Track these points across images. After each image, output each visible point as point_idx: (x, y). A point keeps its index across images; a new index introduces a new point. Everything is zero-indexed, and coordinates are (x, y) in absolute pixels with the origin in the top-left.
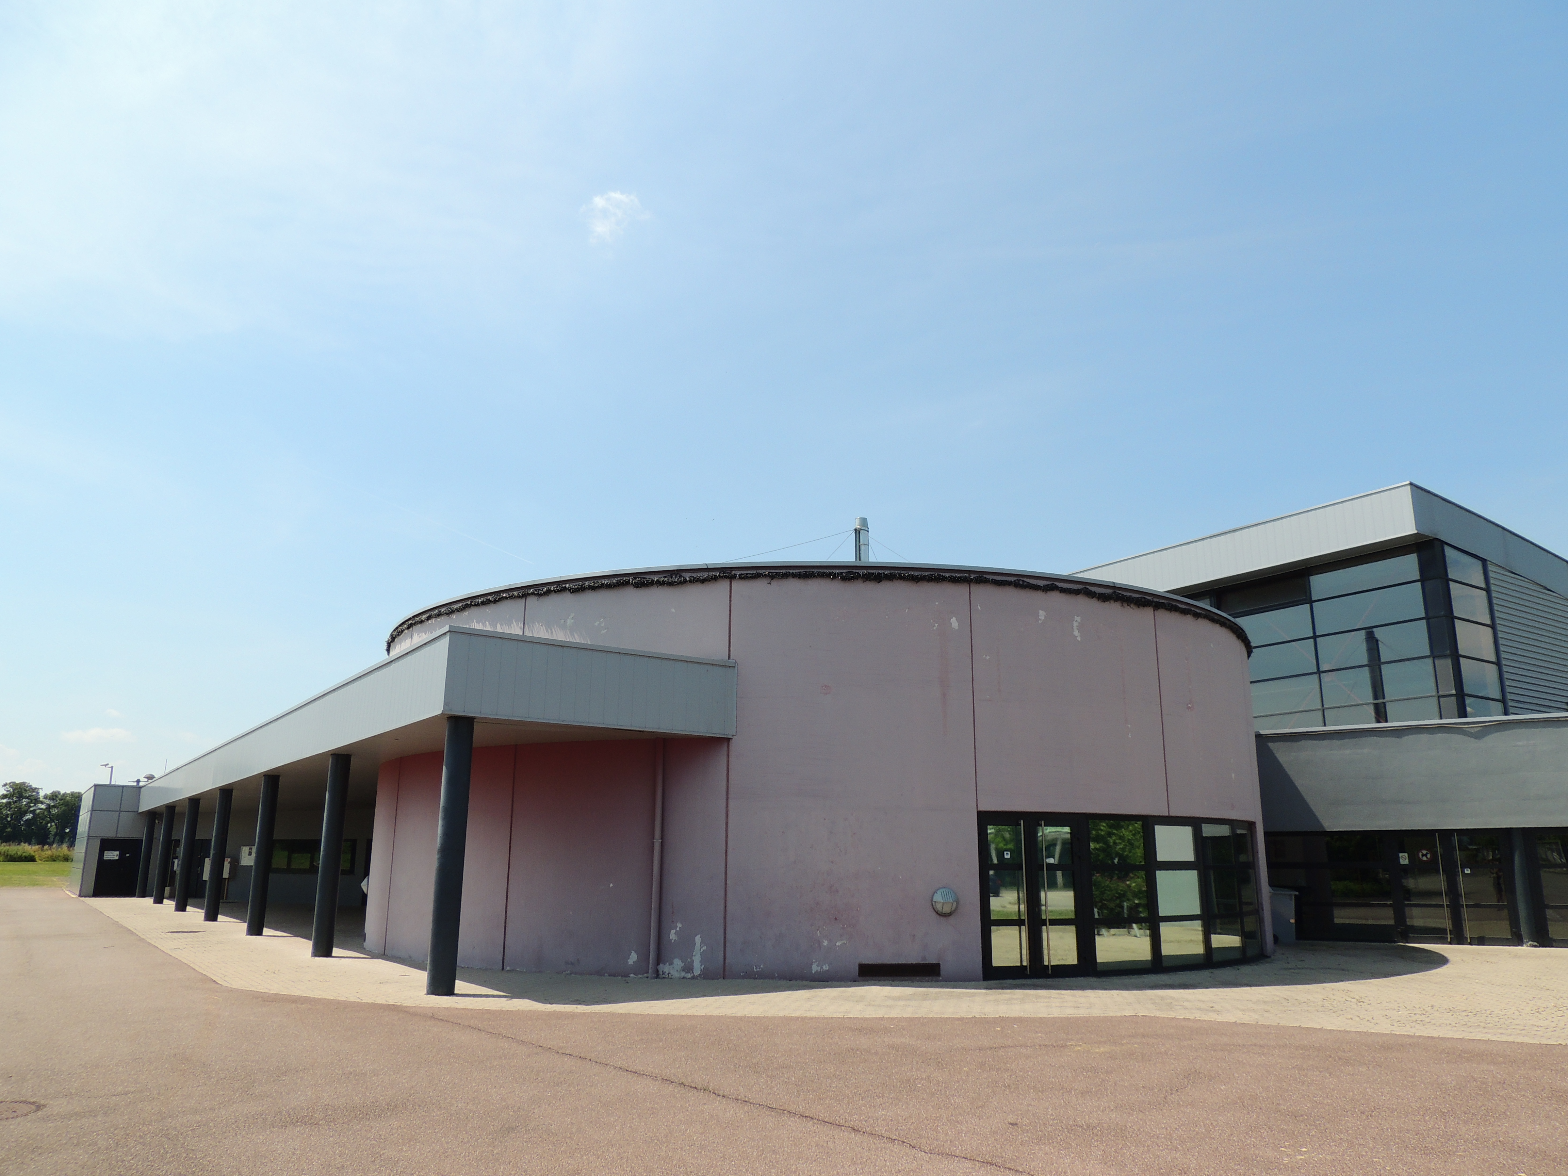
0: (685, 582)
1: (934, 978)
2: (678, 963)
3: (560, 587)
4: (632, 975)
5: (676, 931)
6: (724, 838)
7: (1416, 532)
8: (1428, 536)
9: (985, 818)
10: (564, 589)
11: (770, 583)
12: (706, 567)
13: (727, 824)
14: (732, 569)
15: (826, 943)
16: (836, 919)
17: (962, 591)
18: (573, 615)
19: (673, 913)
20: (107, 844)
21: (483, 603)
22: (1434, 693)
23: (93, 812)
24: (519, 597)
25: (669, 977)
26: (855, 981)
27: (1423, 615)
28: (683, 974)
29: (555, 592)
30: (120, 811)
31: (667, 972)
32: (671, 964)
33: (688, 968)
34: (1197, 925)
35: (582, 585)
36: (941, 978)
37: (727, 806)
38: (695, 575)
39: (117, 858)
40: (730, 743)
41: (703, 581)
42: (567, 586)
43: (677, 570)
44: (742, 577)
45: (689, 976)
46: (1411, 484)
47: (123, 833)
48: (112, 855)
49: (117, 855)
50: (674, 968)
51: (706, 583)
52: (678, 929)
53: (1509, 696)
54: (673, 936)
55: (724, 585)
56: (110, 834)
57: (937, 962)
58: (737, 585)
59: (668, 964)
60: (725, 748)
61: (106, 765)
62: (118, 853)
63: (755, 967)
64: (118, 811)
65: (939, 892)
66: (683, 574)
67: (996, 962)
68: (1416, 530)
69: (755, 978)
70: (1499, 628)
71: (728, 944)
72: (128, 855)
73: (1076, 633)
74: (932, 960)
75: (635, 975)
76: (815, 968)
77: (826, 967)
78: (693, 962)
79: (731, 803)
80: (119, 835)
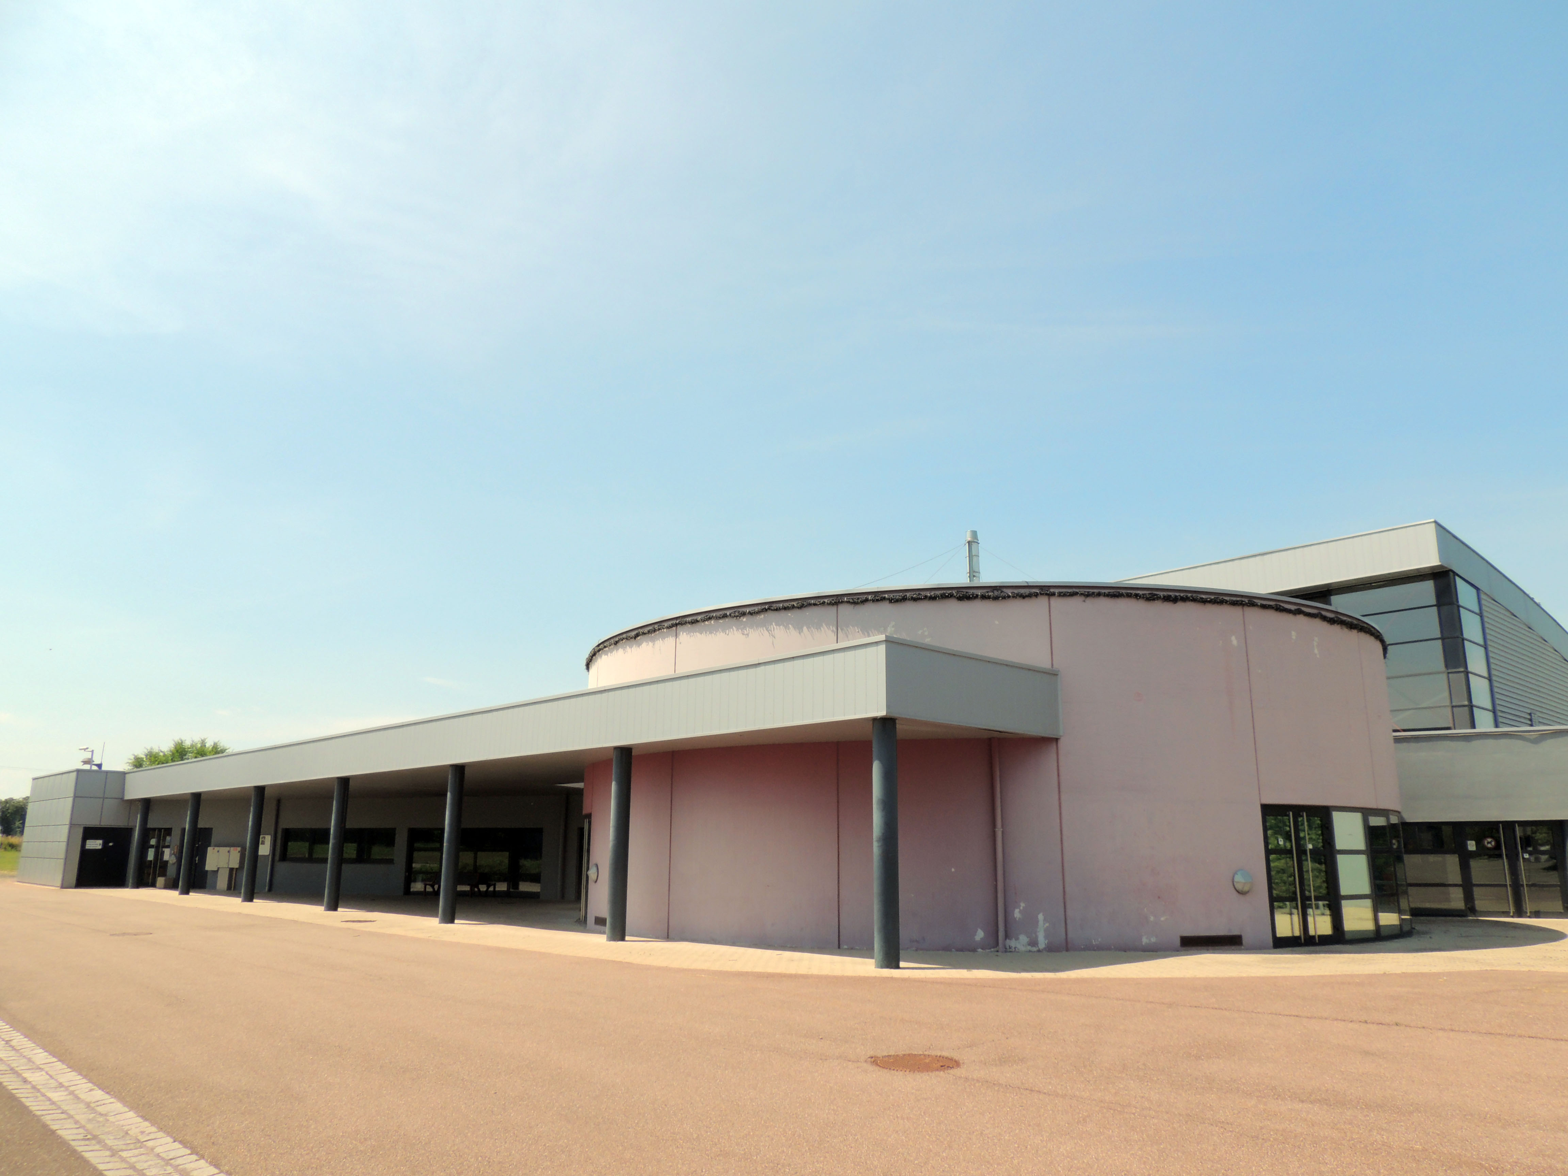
0: (1009, 597)
1: (1238, 947)
2: (1024, 939)
3: (878, 597)
4: (980, 950)
5: (1020, 910)
6: (1059, 828)
7: (1440, 564)
8: (1446, 568)
9: (1268, 810)
10: (884, 599)
11: (1084, 601)
12: (1027, 585)
13: (1060, 814)
14: (1050, 587)
15: (1152, 918)
16: (1159, 898)
17: (1236, 611)
18: (893, 623)
19: (1016, 893)
20: (89, 833)
21: (785, 608)
22: (1448, 703)
23: (76, 798)
24: (830, 604)
25: (1015, 951)
26: (1178, 951)
27: (1439, 636)
28: (1029, 948)
29: (873, 601)
30: (104, 798)
31: (1014, 947)
32: (1017, 939)
33: (1033, 943)
34: (1368, 903)
35: (904, 596)
36: (1243, 947)
37: (1060, 799)
38: (1016, 591)
39: (100, 847)
40: (1059, 745)
41: (1023, 597)
42: (886, 596)
43: (1000, 587)
44: (1061, 595)
45: (1035, 949)
46: (1435, 522)
47: (108, 821)
48: (95, 844)
49: (100, 845)
50: (1021, 942)
51: (1027, 600)
52: (1021, 908)
53: (1498, 708)
54: (1017, 914)
55: (1043, 601)
56: (94, 822)
57: (1239, 934)
58: (1056, 602)
59: (1014, 939)
60: (1055, 746)
61: (85, 749)
62: (101, 842)
63: (1093, 941)
64: (102, 798)
65: (1239, 873)
66: (1004, 590)
67: (1279, 934)
68: (1440, 562)
69: (1095, 950)
70: (1490, 649)
71: (1068, 921)
72: (111, 844)
73: (1316, 651)
74: (1235, 932)
75: (982, 949)
76: (1145, 940)
77: (1153, 940)
78: (1037, 937)
79: (1064, 797)
80: (102, 824)
